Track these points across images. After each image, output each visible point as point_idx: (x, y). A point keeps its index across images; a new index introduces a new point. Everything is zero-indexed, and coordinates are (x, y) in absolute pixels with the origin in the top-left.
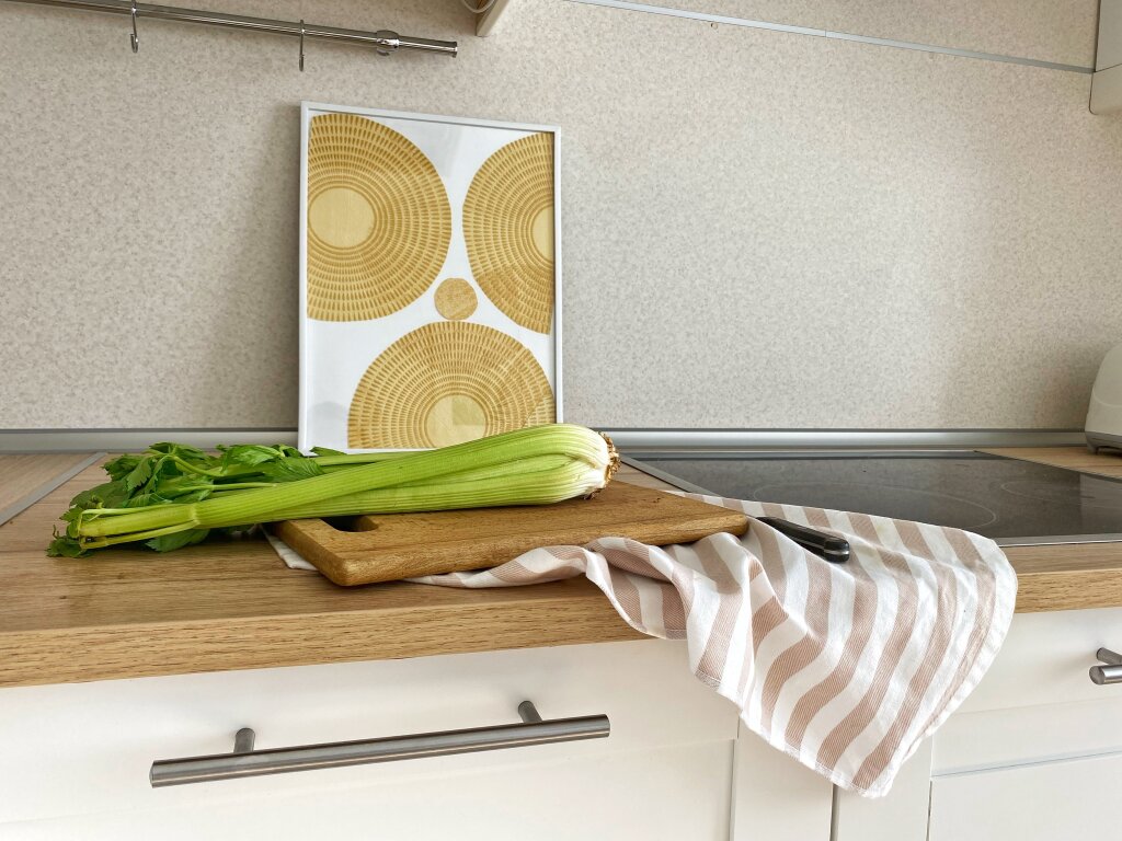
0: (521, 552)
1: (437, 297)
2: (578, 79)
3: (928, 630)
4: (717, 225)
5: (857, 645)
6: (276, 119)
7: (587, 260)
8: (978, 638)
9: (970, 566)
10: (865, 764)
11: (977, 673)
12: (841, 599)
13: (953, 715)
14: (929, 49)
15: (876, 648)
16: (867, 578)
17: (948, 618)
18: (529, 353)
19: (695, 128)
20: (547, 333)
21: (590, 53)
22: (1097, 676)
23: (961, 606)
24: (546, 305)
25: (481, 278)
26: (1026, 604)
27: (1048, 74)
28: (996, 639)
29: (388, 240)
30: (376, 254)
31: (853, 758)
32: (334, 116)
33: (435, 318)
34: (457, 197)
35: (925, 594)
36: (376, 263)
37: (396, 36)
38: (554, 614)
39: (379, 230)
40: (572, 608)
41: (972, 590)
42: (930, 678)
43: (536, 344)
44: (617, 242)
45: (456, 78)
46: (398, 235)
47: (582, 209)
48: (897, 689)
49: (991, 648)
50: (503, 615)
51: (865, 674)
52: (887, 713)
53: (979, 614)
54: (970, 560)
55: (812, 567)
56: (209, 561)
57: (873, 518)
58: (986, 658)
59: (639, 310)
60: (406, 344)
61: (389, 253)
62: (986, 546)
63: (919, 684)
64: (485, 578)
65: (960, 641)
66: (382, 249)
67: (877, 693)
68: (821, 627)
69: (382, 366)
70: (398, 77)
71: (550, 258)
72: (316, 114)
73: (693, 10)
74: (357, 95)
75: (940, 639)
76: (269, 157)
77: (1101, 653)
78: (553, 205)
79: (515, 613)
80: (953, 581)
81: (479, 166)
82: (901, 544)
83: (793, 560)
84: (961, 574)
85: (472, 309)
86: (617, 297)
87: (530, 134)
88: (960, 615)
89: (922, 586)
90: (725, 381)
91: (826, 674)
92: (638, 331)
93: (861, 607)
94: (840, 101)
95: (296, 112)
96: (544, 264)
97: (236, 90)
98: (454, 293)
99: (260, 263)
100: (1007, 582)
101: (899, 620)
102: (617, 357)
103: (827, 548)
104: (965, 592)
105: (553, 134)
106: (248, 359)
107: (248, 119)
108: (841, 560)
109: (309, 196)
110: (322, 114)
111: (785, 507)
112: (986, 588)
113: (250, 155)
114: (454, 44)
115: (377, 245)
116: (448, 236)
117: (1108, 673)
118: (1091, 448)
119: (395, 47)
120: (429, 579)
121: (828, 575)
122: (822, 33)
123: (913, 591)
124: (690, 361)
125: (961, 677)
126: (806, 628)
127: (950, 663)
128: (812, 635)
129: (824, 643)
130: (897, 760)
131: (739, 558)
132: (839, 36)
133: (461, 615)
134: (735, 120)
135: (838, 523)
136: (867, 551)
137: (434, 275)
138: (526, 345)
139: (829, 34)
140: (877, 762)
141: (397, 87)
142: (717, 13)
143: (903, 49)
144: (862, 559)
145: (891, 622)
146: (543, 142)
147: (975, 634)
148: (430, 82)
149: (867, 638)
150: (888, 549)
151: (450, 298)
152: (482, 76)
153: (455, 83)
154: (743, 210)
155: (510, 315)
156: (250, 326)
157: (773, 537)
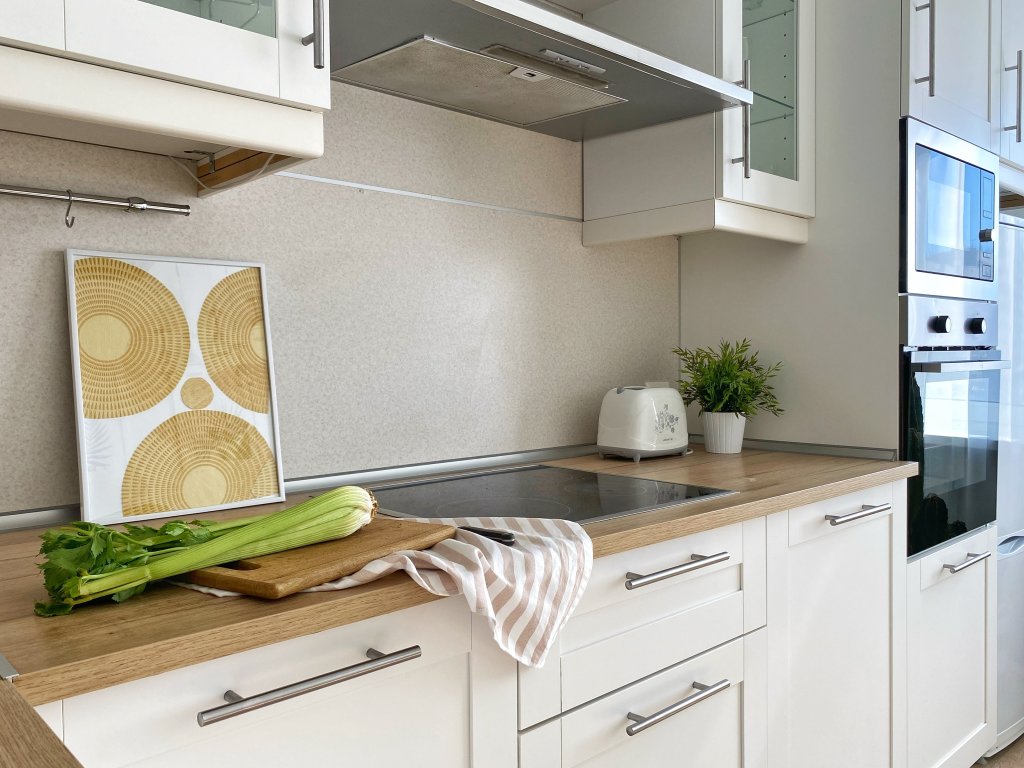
0: (366, 564)
1: (183, 394)
2: (272, 228)
3: (558, 573)
4: (373, 327)
5: (529, 586)
6: (43, 262)
7: (286, 355)
8: (580, 574)
9: (570, 538)
10: (536, 650)
11: (581, 592)
12: (519, 565)
13: (571, 618)
14: (493, 208)
15: (537, 586)
16: (527, 551)
17: (566, 565)
18: (255, 428)
19: (353, 261)
20: (266, 413)
21: (279, 209)
22: (629, 586)
23: (571, 559)
24: (263, 392)
25: (215, 376)
26: (597, 554)
27: (559, 223)
28: (587, 573)
29: (142, 353)
30: (134, 364)
31: (530, 648)
32: (93, 260)
33: (181, 408)
34: (192, 316)
35: (555, 555)
36: (135, 371)
37: (144, 202)
38: (389, 595)
39: (135, 345)
40: (397, 591)
41: (574, 549)
42: (561, 598)
43: (259, 421)
44: (306, 341)
45: (184, 228)
46: (150, 348)
47: (280, 319)
48: (548, 606)
49: (586, 579)
50: (364, 600)
51: (533, 600)
52: (544, 620)
53: (579, 562)
54: (570, 535)
55: (502, 551)
56: (162, 602)
57: (517, 519)
58: (584, 583)
59: (324, 388)
60: (161, 431)
61: (144, 362)
62: (575, 526)
63: (557, 602)
64: (347, 582)
65: (572, 576)
66: (139, 360)
67: (539, 609)
68: (513, 580)
69: (144, 450)
70: (140, 228)
71: (264, 357)
72: (79, 258)
73: (347, 181)
74: (108, 241)
75: (564, 579)
76: (38, 292)
77: (629, 575)
78: (264, 319)
79: (371, 598)
80: (565, 546)
81: (207, 294)
82: (534, 531)
83: (492, 548)
84: (568, 543)
85: (210, 400)
86: (307, 380)
87: (242, 269)
88: (570, 562)
89: (551, 550)
90: (385, 434)
91: (517, 604)
92: (324, 404)
93: (528, 567)
94: (443, 241)
95: (62, 257)
96: (261, 363)
97: (8, 240)
98: (196, 388)
99: (32, 375)
100: (588, 544)
101: (545, 570)
102: (311, 424)
103: (504, 539)
104: (571, 552)
105: (259, 269)
106: (24, 454)
107: (19, 262)
108: (510, 544)
109: (79, 321)
110: (83, 258)
111: (467, 518)
112: (580, 549)
113: (22, 290)
114: (187, 207)
115: (134, 357)
116: (188, 346)
117: (634, 584)
118: (602, 456)
119: (142, 209)
120: (314, 589)
121: (510, 553)
122: (429, 197)
123: (549, 554)
124: (361, 422)
125: (574, 595)
126: (507, 582)
127: (569, 588)
128: (510, 585)
129: (515, 587)
130: (549, 644)
131: (473, 551)
132: (439, 199)
133: (345, 604)
134: (379, 255)
135: (500, 524)
136: (522, 538)
137: (179, 377)
138: (252, 423)
139: (434, 198)
140: (541, 647)
141: (140, 235)
142: (362, 183)
143: (477, 207)
144: (520, 541)
145: (543, 572)
146: (254, 274)
147: (578, 571)
148: (166, 232)
149: (533, 581)
150: (529, 534)
151: (193, 393)
152: (203, 227)
153: (183, 232)
154: (388, 316)
155: (238, 401)
156: (25, 427)
157: (476, 537)
